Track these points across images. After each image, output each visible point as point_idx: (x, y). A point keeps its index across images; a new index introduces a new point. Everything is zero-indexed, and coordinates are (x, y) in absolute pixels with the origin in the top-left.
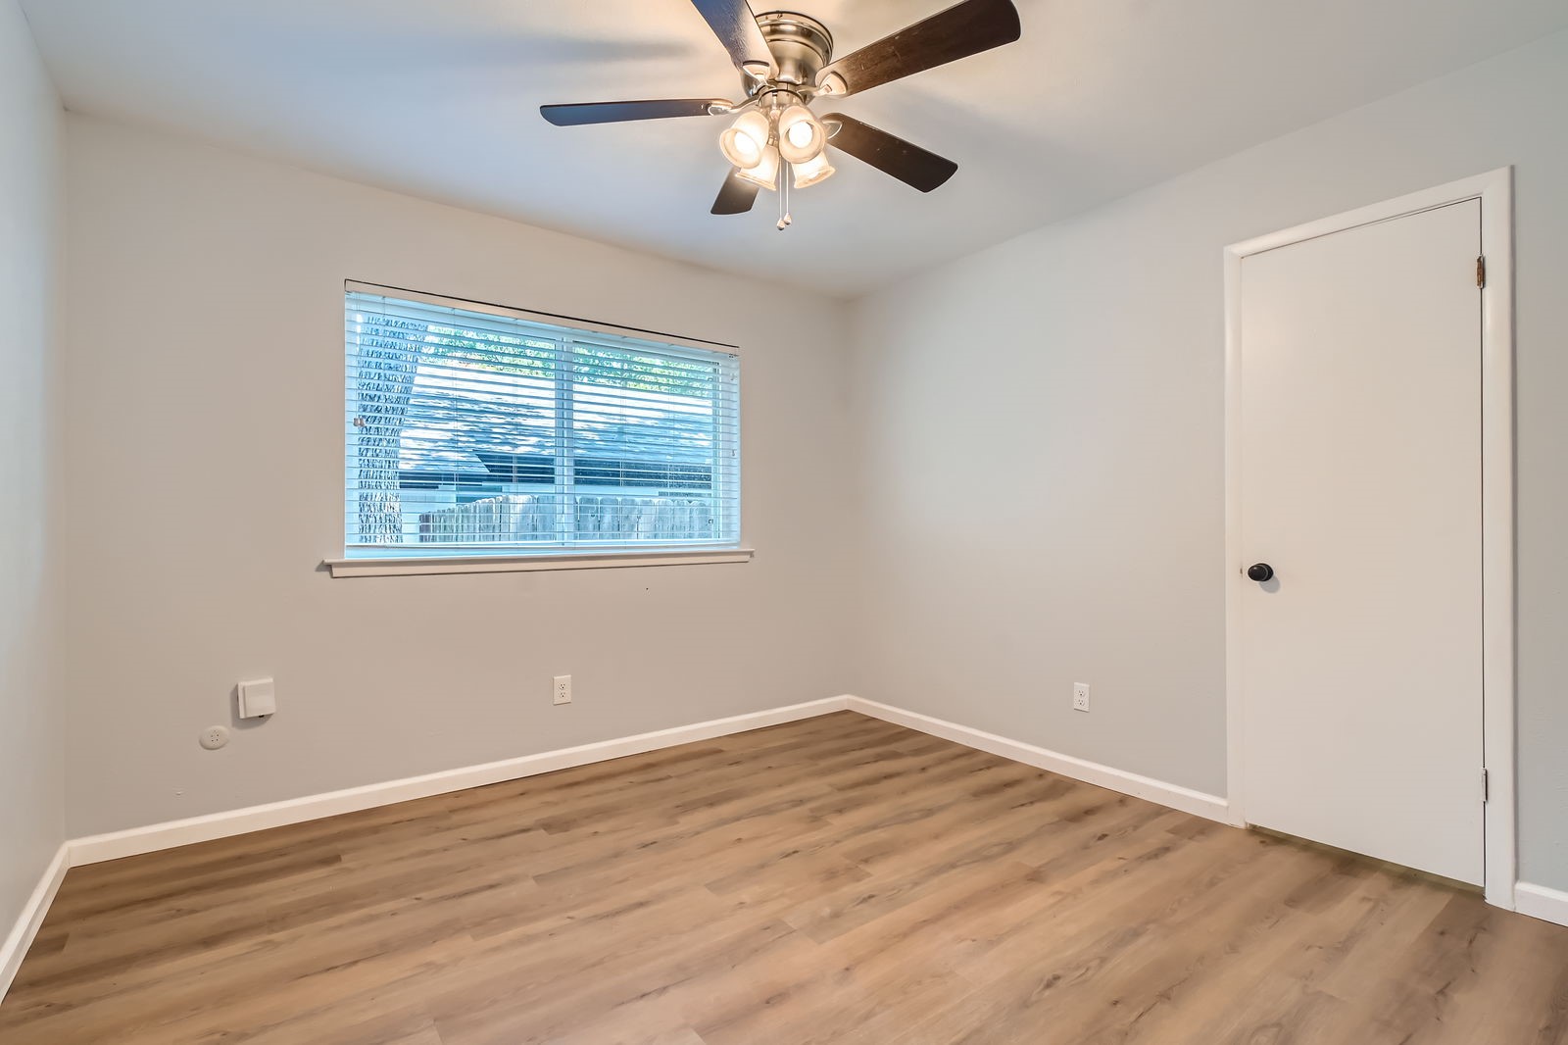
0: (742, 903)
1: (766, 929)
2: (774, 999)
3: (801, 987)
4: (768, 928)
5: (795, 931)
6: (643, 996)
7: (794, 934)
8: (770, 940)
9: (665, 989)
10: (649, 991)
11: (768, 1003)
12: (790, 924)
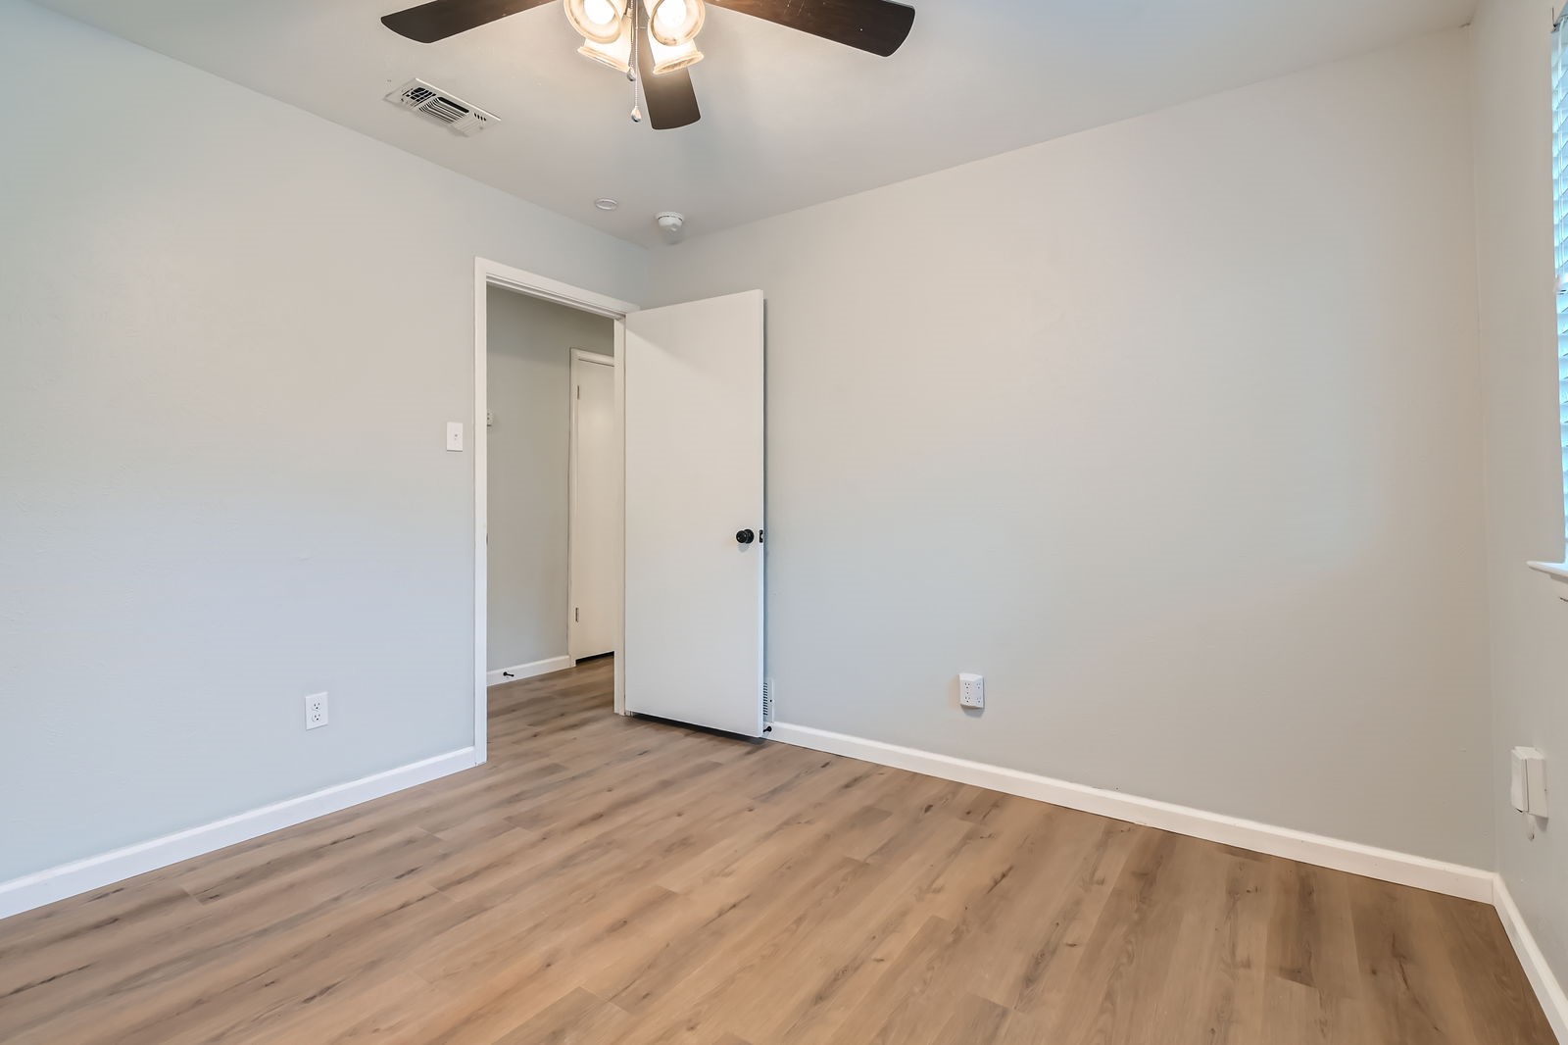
0: (692, 1028)
1: (647, 995)
2: (620, 926)
3: (596, 940)
4: (645, 997)
5: (611, 1000)
6: (734, 906)
7: (611, 995)
8: (637, 982)
9: (721, 914)
10: (732, 910)
11: (625, 922)
12: (617, 1008)
